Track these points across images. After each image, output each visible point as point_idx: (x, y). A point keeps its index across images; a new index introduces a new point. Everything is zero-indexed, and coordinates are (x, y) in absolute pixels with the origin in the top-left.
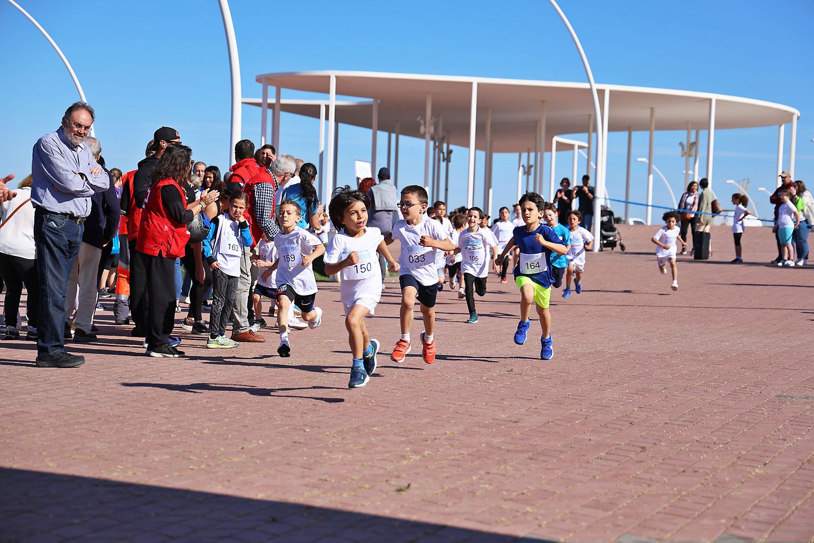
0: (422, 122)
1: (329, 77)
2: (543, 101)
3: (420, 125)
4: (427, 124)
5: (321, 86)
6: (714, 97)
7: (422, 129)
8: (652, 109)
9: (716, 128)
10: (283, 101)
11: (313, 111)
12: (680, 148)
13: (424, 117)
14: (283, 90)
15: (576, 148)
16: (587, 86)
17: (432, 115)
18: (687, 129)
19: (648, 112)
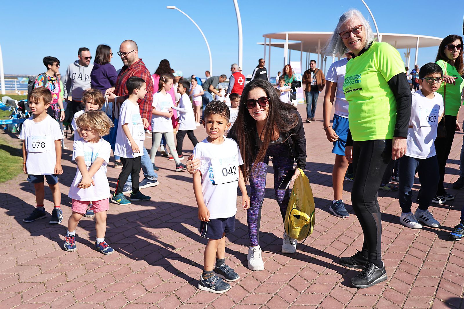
0: (317, 48)
4: (319, 49)
5: (283, 37)
6: (419, 36)
7: (317, 51)
8: (396, 41)
9: (419, 47)
10: (272, 43)
11: (282, 46)
12: (404, 54)
13: (318, 46)
14: (272, 40)
17: (320, 45)
18: (407, 48)
19: (395, 42)
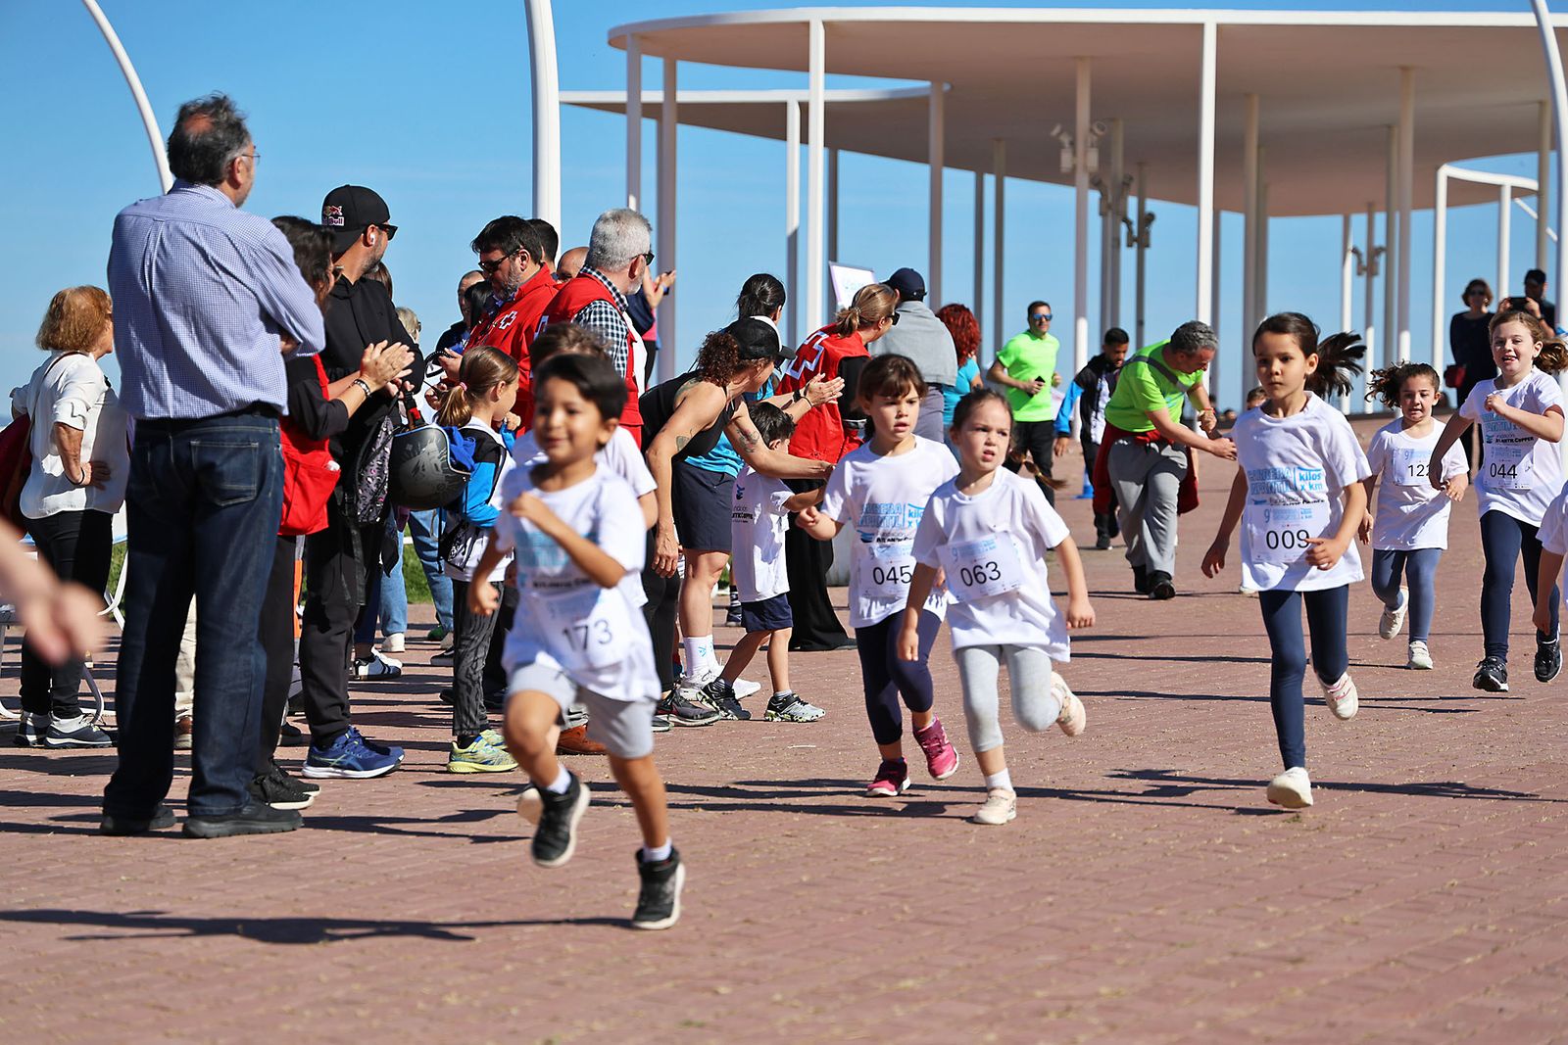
0: (1065, 139)
1: (807, 24)
2: (1405, 69)
3: (1061, 146)
4: (1080, 146)
5: (784, 50)
7: (1066, 161)
10: (683, 96)
11: (767, 121)
13: (1070, 126)
14: (683, 67)
15: (1507, 194)
16: (1527, 19)
17: (1094, 118)
